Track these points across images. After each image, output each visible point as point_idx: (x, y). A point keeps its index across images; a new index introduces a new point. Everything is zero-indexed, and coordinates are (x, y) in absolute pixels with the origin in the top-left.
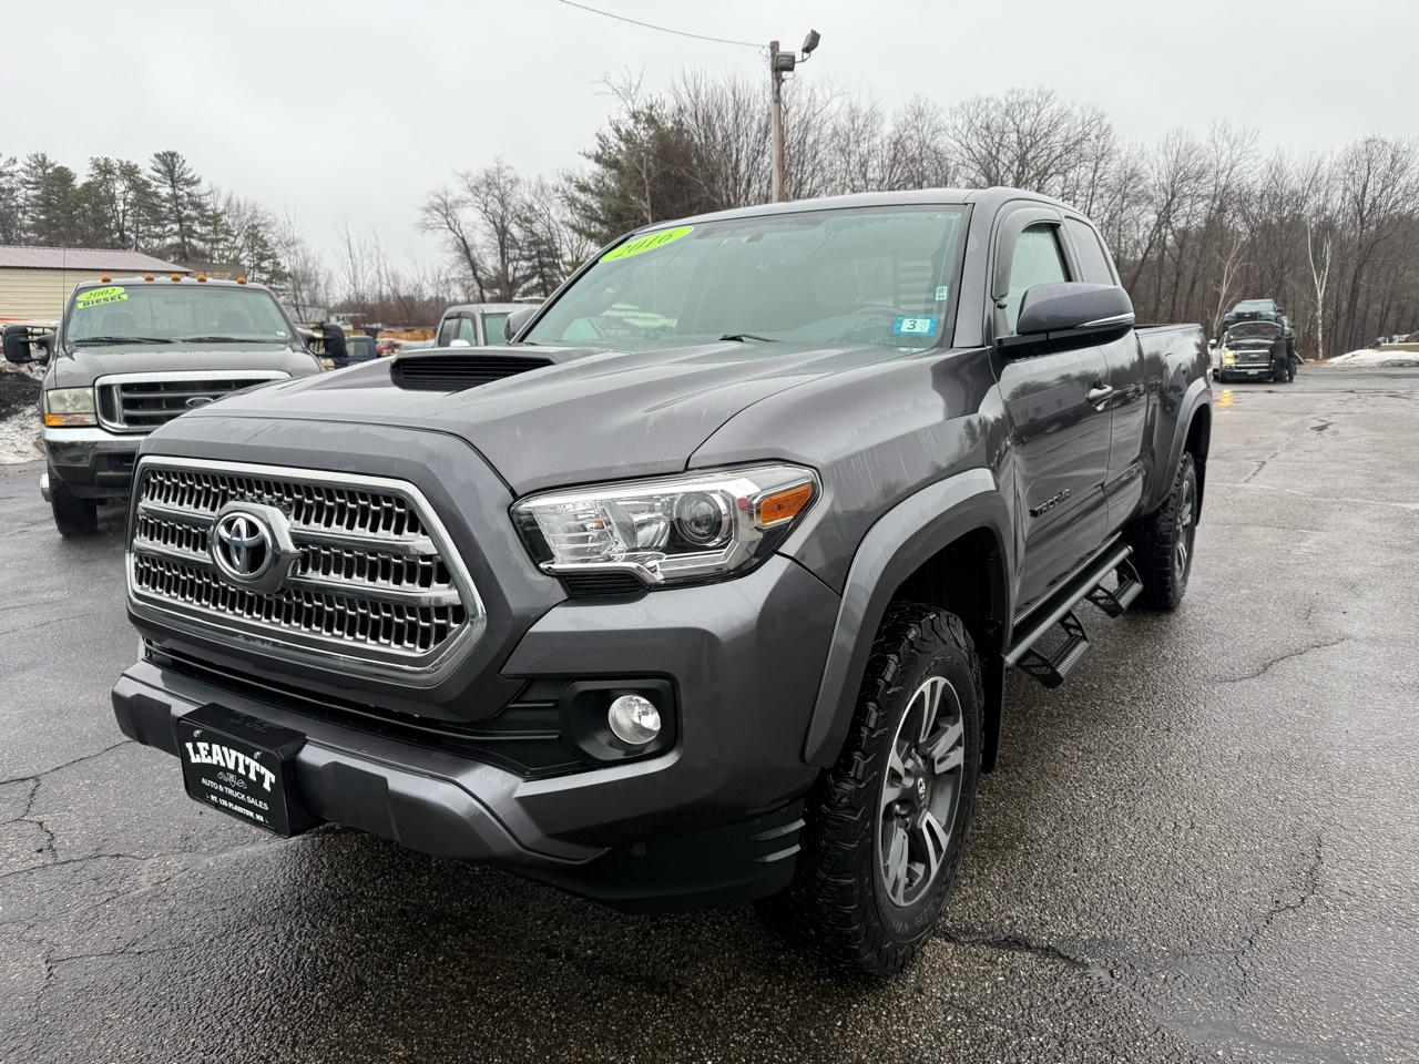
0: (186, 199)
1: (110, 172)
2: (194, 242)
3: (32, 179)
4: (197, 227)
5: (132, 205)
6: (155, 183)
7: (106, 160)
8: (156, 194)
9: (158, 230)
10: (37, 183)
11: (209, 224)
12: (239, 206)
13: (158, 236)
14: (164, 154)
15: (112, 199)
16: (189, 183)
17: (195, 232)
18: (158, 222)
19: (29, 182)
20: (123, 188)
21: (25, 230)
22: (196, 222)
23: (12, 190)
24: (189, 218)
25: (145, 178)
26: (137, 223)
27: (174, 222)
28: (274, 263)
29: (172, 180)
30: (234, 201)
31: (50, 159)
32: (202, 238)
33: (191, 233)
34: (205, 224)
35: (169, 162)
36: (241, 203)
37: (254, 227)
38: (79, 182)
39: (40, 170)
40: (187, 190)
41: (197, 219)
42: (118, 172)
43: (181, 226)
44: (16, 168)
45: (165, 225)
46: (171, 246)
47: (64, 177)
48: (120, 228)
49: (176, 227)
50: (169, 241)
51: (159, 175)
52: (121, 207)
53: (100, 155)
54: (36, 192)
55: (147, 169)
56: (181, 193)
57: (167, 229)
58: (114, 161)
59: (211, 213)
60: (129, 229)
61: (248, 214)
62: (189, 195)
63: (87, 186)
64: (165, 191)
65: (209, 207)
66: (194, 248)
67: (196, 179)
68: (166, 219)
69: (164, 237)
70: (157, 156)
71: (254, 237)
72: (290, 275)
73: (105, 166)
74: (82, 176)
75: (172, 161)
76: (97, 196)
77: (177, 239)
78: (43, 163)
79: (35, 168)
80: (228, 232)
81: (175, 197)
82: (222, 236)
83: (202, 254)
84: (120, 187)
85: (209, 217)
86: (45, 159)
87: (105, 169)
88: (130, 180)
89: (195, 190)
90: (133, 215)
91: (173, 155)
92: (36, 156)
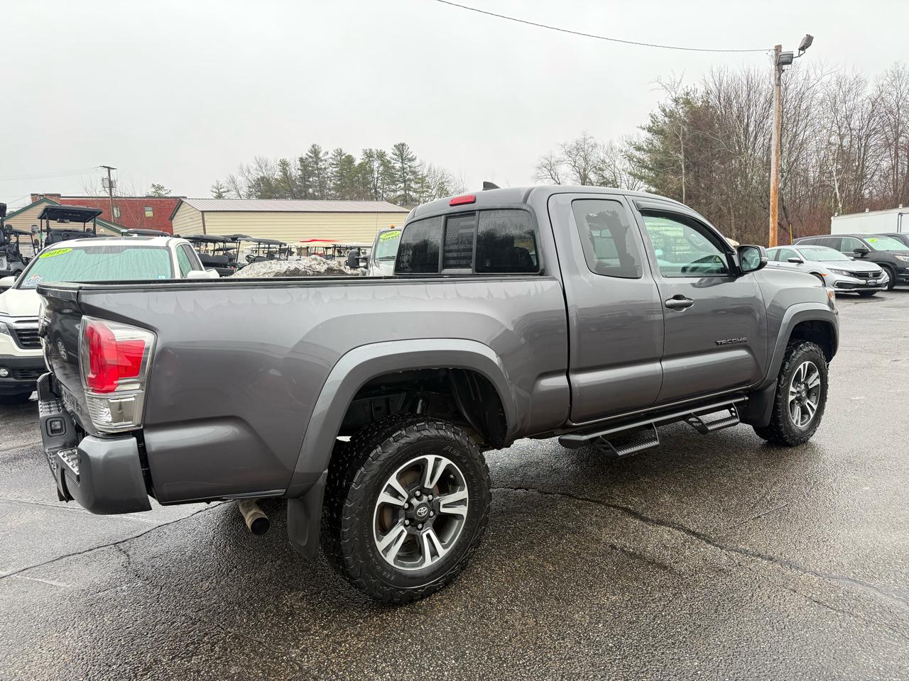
0: (408, 169)
1: (372, 156)
2: (411, 193)
3: (335, 163)
4: (413, 185)
5: (382, 174)
6: (393, 161)
7: (370, 150)
8: (393, 167)
9: (394, 187)
10: (337, 164)
11: (420, 183)
12: (435, 172)
13: (394, 191)
14: (399, 145)
15: (372, 171)
16: (410, 160)
17: (412, 188)
18: (394, 183)
19: (333, 164)
20: (378, 165)
21: (329, 189)
22: (413, 182)
23: (325, 169)
24: (409, 180)
25: (389, 159)
26: (383, 183)
27: (402, 183)
29: (402, 160)
30: (432, 169)
31: (344, 151)
32: (415, 191)
33: (409, 188)
34: (417, 183)
35: (401, 148)
36: (436, 170)
37: (442, 183)
38: (357, 163)
39: (339, 157)
40: (409, 164)
41: (413, 180)
42: (375, 156)
43: (405, 184)
44: (328, 157)
45: (397, 184)
46: (399, 196)
47: (350, 160)
48: (375, 187)
49: (402, 185)
50: (398, 193)
51: (395, 157)
52: (376, 175)
53: (367, 147)
54: (336, 169)
55: (390, 153)
56: (406, 166)
57: (399, 186)
58: (374, 150)
59: (420, 176)
60: (379, 187)
61: (440, 176)
62: (410, 167)
63: (361, 165)
64: (398, 165)
65: (420, 173)
66: (411, 197)
67: (414, 157)
68: (398, 181)
69: (396, 191)
70: (395, 146)
71: (442, 190)
73: (370, 153)
74: (358, 158)
76: (365, 169)
77: (403, 192)
78: (340, 154)
79: (337, 156)
80: (429, 187)
81: (403, 168)
82: (425, 189)
83: (414, 200)
84: (376, 164)
85: (419, 179)
86: (341, 151)
87: (369, 155)
88: (381, 160)
89: (413, 164)
90: (382, 180)
91: (403, 145)
92: (337, 150)
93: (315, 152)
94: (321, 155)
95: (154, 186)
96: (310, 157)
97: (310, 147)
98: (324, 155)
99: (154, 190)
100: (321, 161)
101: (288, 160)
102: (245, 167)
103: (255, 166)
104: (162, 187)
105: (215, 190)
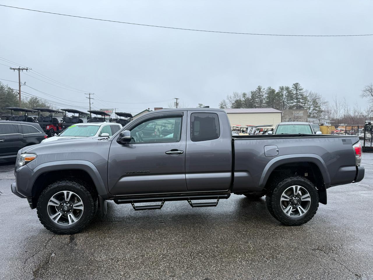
1: (283, 89)
2: (300, 104)
3: (267, 93)
4: (301, 101)
5: (287, 96)
6: (293, 91)
7: (283, 86)
8: (292, 93)
9: (292, 101)
10: (268, 93)
11: (303, 99)
12: (312, 94)
13: (292, 103)
14: (295, 84)
15: (282, 95)
16: (300, 90)
18: (292, 100)
19: (266, 93)
20: (285, 93)
21: (264, 103)
23: (263, 95)
24: (299, 98)
25: (291, 90)
26: (288, 100)
27: (296, 99)
28: (319, 108)
29: (297, 90)
31: (272, 88)
32: (302, 103)
33: (299, 102)
35: (296, 86)
36: (313, 93)
37: (315, 99)
39: (269, 90)
41: (301, 98)
42: (285, 89)
44: (264, 90)
45: (294, 100)
47: (273, 91)
48: (284, 102)
49: (296, 101)
50: (294, 104)
51: (293, 89)
52: (284, 97)
53: (281, 86)
54: (267, 95)
55: (291, 87)
56: (298, 92)
58: (284, 87)
59: (304, 97)
60: (286, 102)
61: (314, 96)
62: (300, 93)
63: (277, 93)
64: (295, 92)
67: (302, 89)
70: (293, 84)
71: (315, 102)
72: (323, 111)
73: (282, 88)
74: (277, 90)
75: (297, 85)
76: (279, 95)
77: (296, 103)
80: (308, 101)
81: (297, 93)
82: (306, 102)
83: (301, 107)
84: (285, 92)
86: (270, 88)
88: (287, 90)
90: (287, 98)
93: (259, 89)
94: (262, 90)
95: (199, 104)
96: (257, 91)
97: (257, 87)
99: (199, 106)
100: (262, 92)
102: (229, 97)
103: (233, 96)
104: (202, 104)
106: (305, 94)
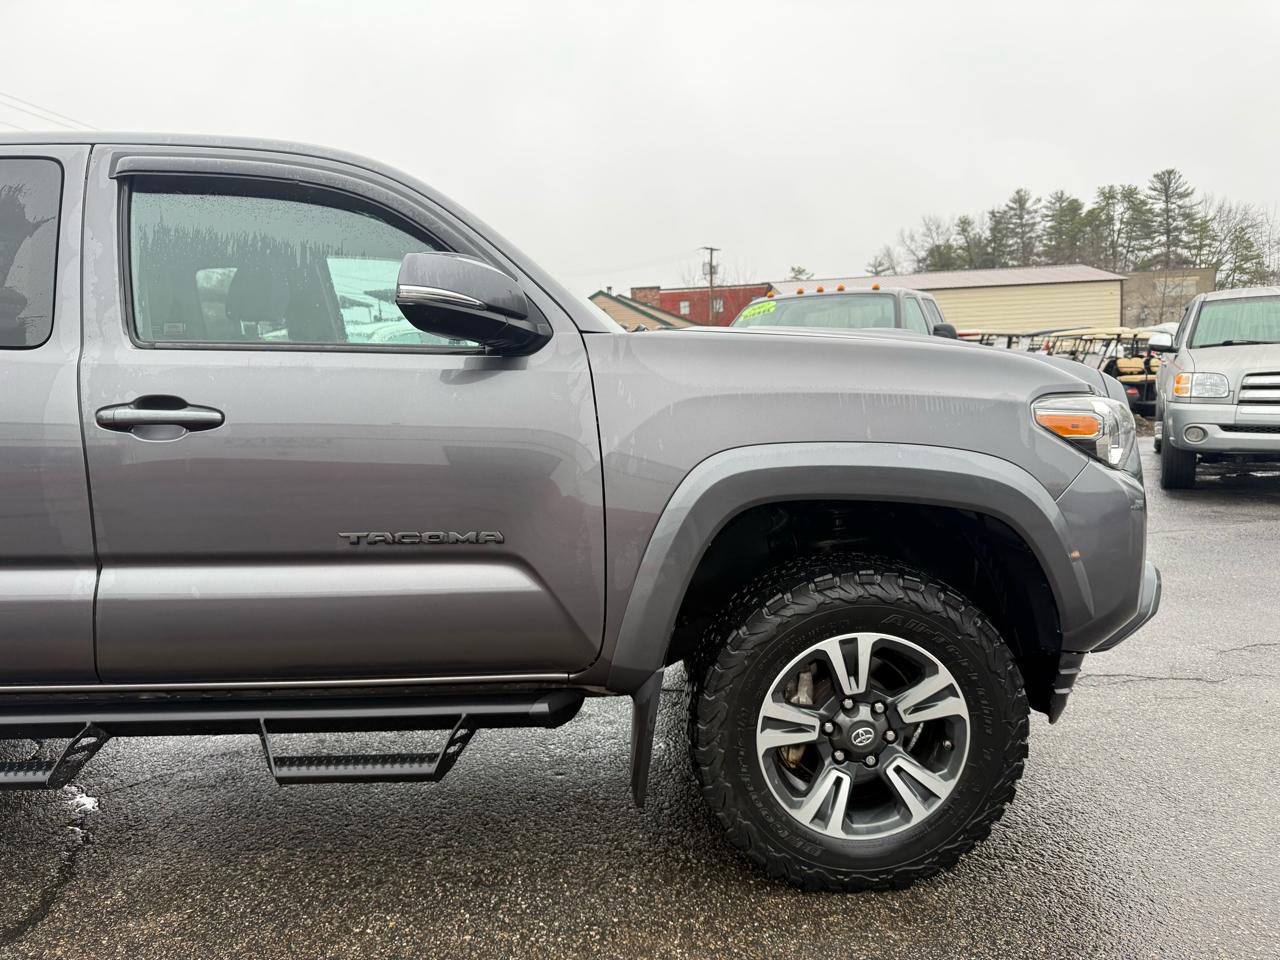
0: (1177, 211)
1: (1113, 197)
2: (1179, 250)
3: (1050, 213)
4: (1185, 237)
5: (1128, 223)
6: (1150, 201)
7: (1111, 187)
8: (1150, 211)
9: (1147, 243)
10: (1053, 216)
11: (1194, 232)
12: (1230, 211)
13: (1148, 249)
14: (1163, 173)
15: (1110, 220)
16: (1182, 196)
17: (1181, 241)
18: (1148, 236)
19: (1047, 216)
20: (1122, 210)
21: (1038, 255)
22: (1183, 232)
23: (1034, 224)
24: (1176, 229)
25: (1142, 198)
26: (1130, 238)
27: (1162, 234)
28: (1258, 263)
29: (1167, 196)
30: (1226, 208)
31: (1067, 194)
32: (1187, 246)
33: (1176, 242)
34: (1190, 232)
35: (1166, 182)
36: (1234, 208)
37: (1243, 229)
38: (1084, 211)
39: (1058, 205)
40: (1180, 203)
41: (1184, 228)
42: (1119, 196)
43: (1168, 238)
44: (1039, 206)
45: (1154, 238)
46: (1157, 256)
47: (1074, 206)
48: (1113, 245)
49: (1163, 239)
50: (1155, 252)
51: (1154, 193)
52: (1117, 226)
53: (1106, 185)
54: (1049, 224)
55: (1145, 187)
56: (1173, 206)
57: (1156, 240)
58: (1118, 189)
59: (1199, 221)
60: (1122, 245)
61: (1239, 217)
62: (1180, 207)
63: (1091, 212)
64: (1159, 206)
65: (1198, 216)
66: (1179, 256)
67: (1189, 191)
68: (1155, 232)
69: (1152, 249)
70: (1155, 176)
71: (1241, 241)
73: (1110, 192)
74: (1089, 202)
75: (1169, 178)
76: (1098, 220)
77: (1163, 249)
78: (1060, 199)
79: (1054, 203)
80: (1214, 239)
81: (1167, 211)
82: (1208, 242)
83: (1186, 261)
84: (1119, 209)
85: (1197, 225)
86: (1062, 194)
87: (1109, 196)
88: (1129, 201)
89: (1187, 201)
90: (1127, 232)
91: (1170, 172)
92: (1057, 193)
93: (1020, 200)
94: (1028, 205)
95: (793, 269)
96: (1011, 208)
97: (1012, 194)
98: (1035, 203)
99: (793, 274)
100: (1029, 213)
101: (971, 217)
102: (907, 234)
103: (922, 230)
104: (804, 271)
105: (870, 269)
106: (1200, 213)
